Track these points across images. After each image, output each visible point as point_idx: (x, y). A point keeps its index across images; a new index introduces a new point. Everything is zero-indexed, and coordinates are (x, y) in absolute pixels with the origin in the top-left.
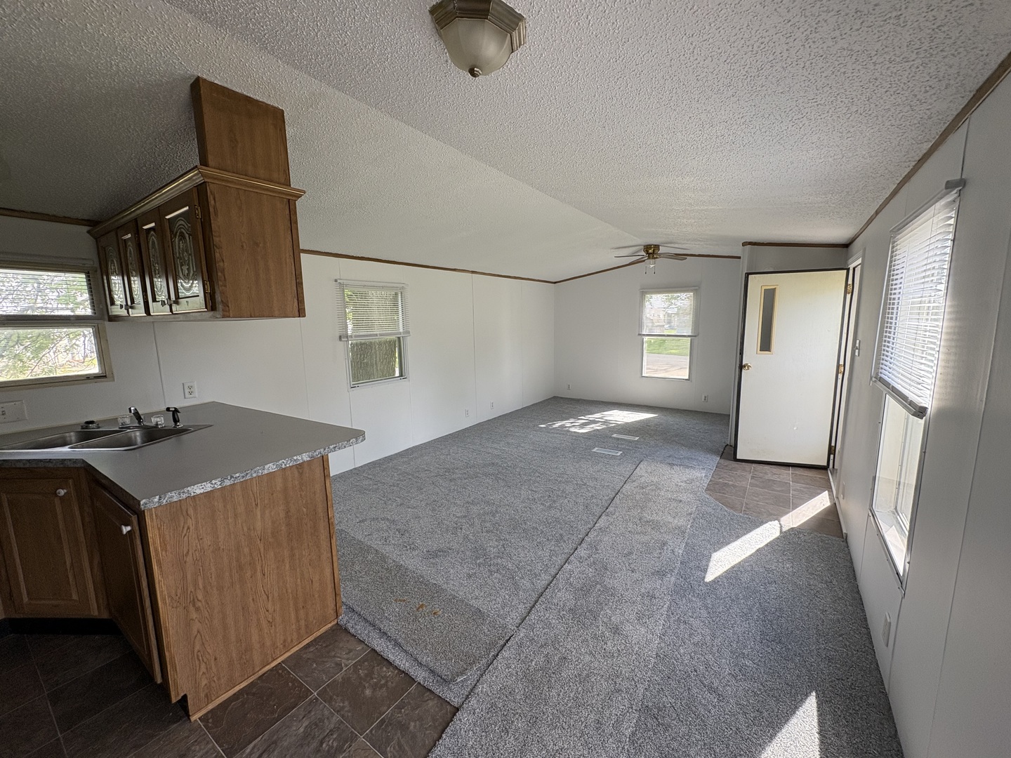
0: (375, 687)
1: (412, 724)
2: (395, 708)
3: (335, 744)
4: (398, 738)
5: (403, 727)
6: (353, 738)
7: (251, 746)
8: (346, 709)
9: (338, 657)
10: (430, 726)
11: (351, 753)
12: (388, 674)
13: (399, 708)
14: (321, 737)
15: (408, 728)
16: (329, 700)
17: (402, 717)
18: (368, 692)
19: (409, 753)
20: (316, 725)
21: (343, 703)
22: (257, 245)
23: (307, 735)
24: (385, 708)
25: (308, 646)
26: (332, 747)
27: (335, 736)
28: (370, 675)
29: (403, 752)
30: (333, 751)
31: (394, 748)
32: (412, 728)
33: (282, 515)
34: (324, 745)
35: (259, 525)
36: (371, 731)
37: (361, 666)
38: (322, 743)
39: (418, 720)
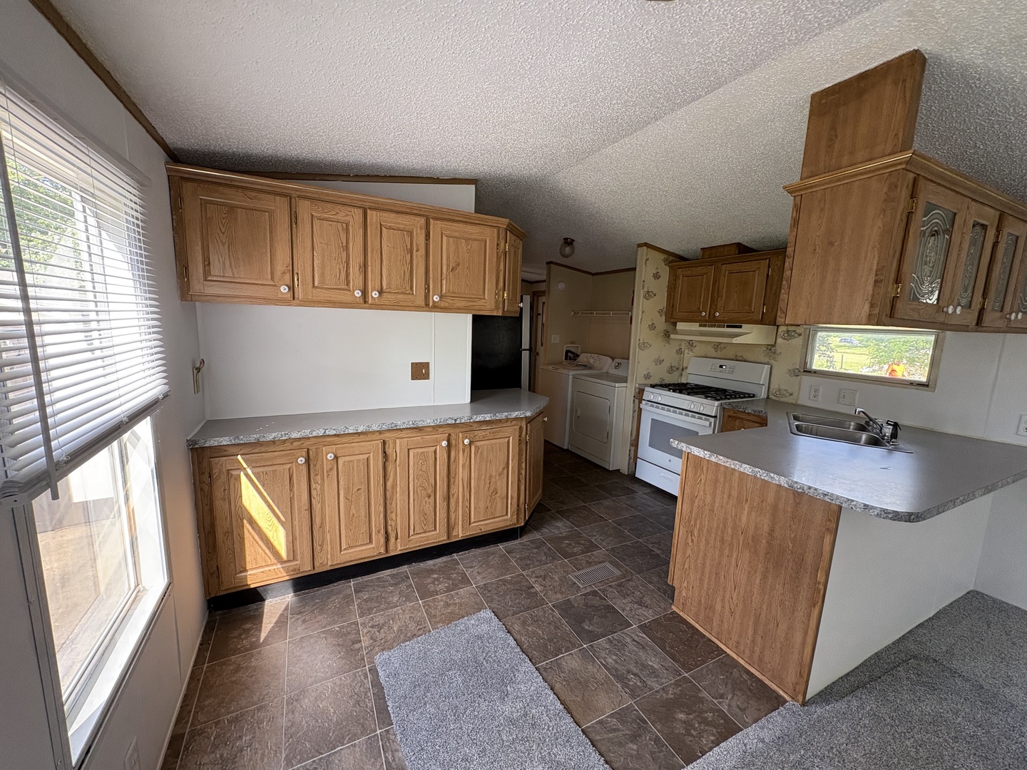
0: (687, 724)
1: (635, 747)
2: (657, 736)
3: (631, 683)
4: (623, 730)
5: (634, 737)
6: (633, 696)
7: (645, 636)
8: (664, 695)
9: (733, 697)
10: (628, 763)
11: (620, 693)
12: (704, 740)
13: (657, 740)
14: (641, 675)
15: (631, 742)
16: (677, 684)
17: (646, 740)
18: (682, 716)
19: (606, 736)
20: (654, 672)
21: (672, 694)
22: (831, 244)
23: (644, 666)
24: (659, 727)
25: (748, 672)
26: (629, 681)
27: (639, 684)
28: (704, 721)
29: (608, 731)
30: (626, 681)
31: (614, 725)
32: (631, 745)
33: (766, 528)
34: (632, 676)
35: (744, 519)
36: (636, 710)
37: (718, 716)
38: (635, 675)
39: (638, 754)
